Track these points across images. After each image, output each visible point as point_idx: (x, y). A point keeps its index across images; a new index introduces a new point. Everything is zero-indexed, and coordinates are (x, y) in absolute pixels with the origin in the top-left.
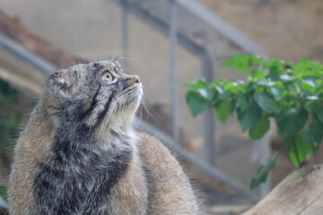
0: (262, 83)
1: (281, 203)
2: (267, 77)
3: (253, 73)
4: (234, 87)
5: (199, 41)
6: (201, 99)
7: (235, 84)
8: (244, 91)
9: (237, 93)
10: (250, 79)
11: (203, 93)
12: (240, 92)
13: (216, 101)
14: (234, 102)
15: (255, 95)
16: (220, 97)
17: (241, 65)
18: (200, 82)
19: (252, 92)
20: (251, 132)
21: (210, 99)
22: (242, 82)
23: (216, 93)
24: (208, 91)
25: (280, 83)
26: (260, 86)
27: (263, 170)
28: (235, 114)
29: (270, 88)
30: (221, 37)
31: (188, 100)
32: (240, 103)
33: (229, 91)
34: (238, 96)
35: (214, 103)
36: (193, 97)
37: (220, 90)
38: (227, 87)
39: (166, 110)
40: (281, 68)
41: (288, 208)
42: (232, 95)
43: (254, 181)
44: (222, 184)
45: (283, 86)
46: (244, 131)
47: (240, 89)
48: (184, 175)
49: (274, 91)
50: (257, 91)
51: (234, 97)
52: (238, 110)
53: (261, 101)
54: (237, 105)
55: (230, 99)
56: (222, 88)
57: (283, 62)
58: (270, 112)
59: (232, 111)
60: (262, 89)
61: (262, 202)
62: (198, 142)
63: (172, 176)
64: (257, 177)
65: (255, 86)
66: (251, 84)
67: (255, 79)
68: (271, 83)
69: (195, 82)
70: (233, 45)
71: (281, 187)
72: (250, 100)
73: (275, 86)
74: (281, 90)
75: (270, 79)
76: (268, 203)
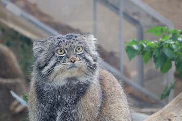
0: (167, 42)
1: (176, 107)
2: (170, 39)
3: (163, 37)
4: (152, 44)
5: (136, 17)
6: (134, 51)
7: (153, 43)
8: (157, 46)
9: (153, 47)
10: (161, 40)
11: (135, 47)
12: (156, 47)
13: (142, 51)
14: (152, 52)
15: (163, 49)
16: (144, 50)
17: (157, 32)
18: (134, 41)
19: (162, 47)
20: (161, 68)
21: (139, 50)
22: (157, 42)
23: (142, 47)
24: (138, 46)
25: (177, 42)
26: (166, 44)
27: (168, 89)
28: (152, 59)
29: (172, 45)
30: (148, 15)
31: (127, 51)
32: (155, 53)
33: (149, 46)
34: (154, 49)
35: (141, 53)
36: (130, 49)
37: (145, 46)
38: (148, 44)
39: (117, 55)
40: (179, 34)
41: (180, 110)
42: (151, 48)
43: (163, 95)
44: (147, 96)
45: (179, 44)
46: (157, 68)
47: (155, 45)
48: (124, 94)
49: (174, 47)
50: (164, 46)
51: (152, 50)
52: (154, 56)
53: (167, 52)
54: (154, 54)
55: (150, 51)
56: (146, 44)
57: (180, 31)
58: (172, 58)
59: (151, 57)
60: (167, 46)
61: (166, 107)
62: (134, 73)
63: (117, 95)
64: (164, 93)
65: (163, 44)
66: (161, 42)
67: (164, 40)
68: (172, 43)
69: (131, 41)
70: (154, 20)
71: (177, 99)
72: (161, 51)
73: (175, 44)
74: (177, 46)
75: (172, 40)
76: (169, 107)
